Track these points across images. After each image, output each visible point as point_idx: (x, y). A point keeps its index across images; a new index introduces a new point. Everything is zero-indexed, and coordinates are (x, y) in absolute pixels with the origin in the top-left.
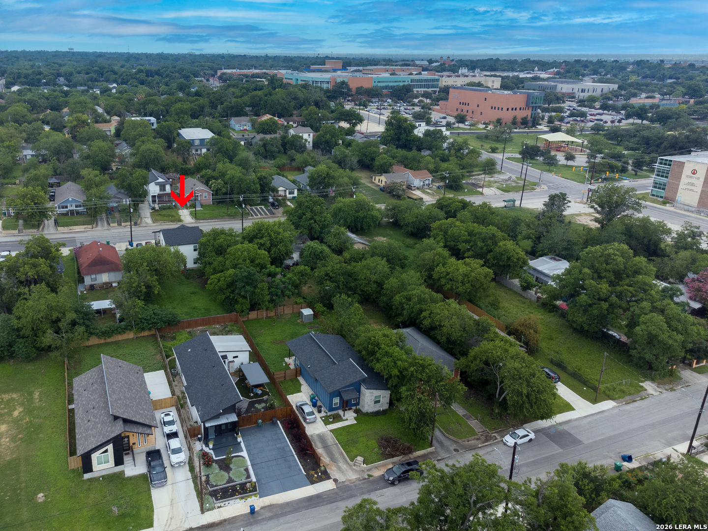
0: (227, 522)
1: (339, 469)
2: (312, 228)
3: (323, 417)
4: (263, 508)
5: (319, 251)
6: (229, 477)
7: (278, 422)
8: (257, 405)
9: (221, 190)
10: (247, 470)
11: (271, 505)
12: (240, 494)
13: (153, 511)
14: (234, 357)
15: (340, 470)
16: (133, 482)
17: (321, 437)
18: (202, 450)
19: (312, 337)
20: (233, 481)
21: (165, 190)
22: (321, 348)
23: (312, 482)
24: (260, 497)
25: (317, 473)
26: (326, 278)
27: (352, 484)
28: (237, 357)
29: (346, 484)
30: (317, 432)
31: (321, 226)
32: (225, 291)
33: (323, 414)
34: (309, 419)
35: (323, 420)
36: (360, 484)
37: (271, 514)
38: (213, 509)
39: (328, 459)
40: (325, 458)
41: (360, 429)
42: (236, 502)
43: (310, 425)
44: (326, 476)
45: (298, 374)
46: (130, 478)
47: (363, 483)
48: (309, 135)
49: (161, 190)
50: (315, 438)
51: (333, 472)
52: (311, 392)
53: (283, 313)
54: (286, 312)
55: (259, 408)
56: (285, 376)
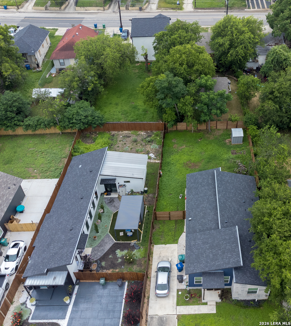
3: (181, 290)
5: (283, 57)
7: (127, 283)
8: (118, 251)
14: (125, 182)
17: (162, 323)
26: (270, 96)
28: (129, 182)
30: (161, 313)
33: (183, 286)
43: (158, 299)
45: (185, 217)
50: (155, 322)
53: (215, 128)
54: (218, 127)
55: (118, 256)
56: (170, 217)
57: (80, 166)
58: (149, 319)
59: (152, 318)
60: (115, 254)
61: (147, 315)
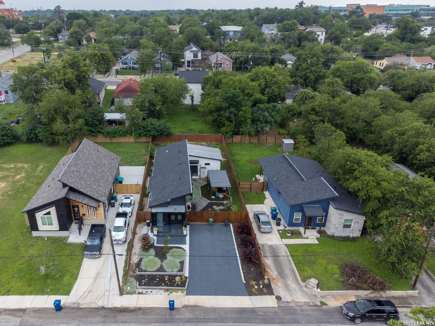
0: (141, 312)
1: (287, 287)
2: (308, 77)
3: (281, 230)
4: (185, 307)
6: (161, 265)
7: (231, 225)
8: (215, 207)
9: (239, 58)
10: (182, 263)
11: (195, 306)
12: (167, 285)
13: (76, 280)
14: (206, 164)
15: (287, 288)
16: (71, 248)
17: (273, 249)
18: (147, 234)
19: (285, 157)
20: (164, 271)
21: (197, 57)
22: (293, 166)
23: (250, 294)
24: (187, 294)
25: (258, 285)
27: (298, 308)
28: (209, 164)
29: (291, 305)
30: (270, 243)
31: (316, 76)
32: (214, 114)
33: (281, 227)
34: (264, 229)
35: (280, 233)
36: (308, 310)
37: (191, 316)
38: (134, 293)
39: (275, 273)
40: (272, 271)
41: (321, 251)
42: (159, 293)
43: (264, 235)
44: (268, 290)
45: (264, 189)
46: (71, 244)
47: (313, 310)
48: (322, 33)
49: (194, 57)
50: (267, 248)
51: (278, 288)
52: (274, 205)
53: (265, 141)
54: (268, 141)
55: (216, 209)
56: (251, 188)
57: (167, 151)
58: (261, 246)
59: (263, 246)
60: (213, 208)
61: (258, 244)
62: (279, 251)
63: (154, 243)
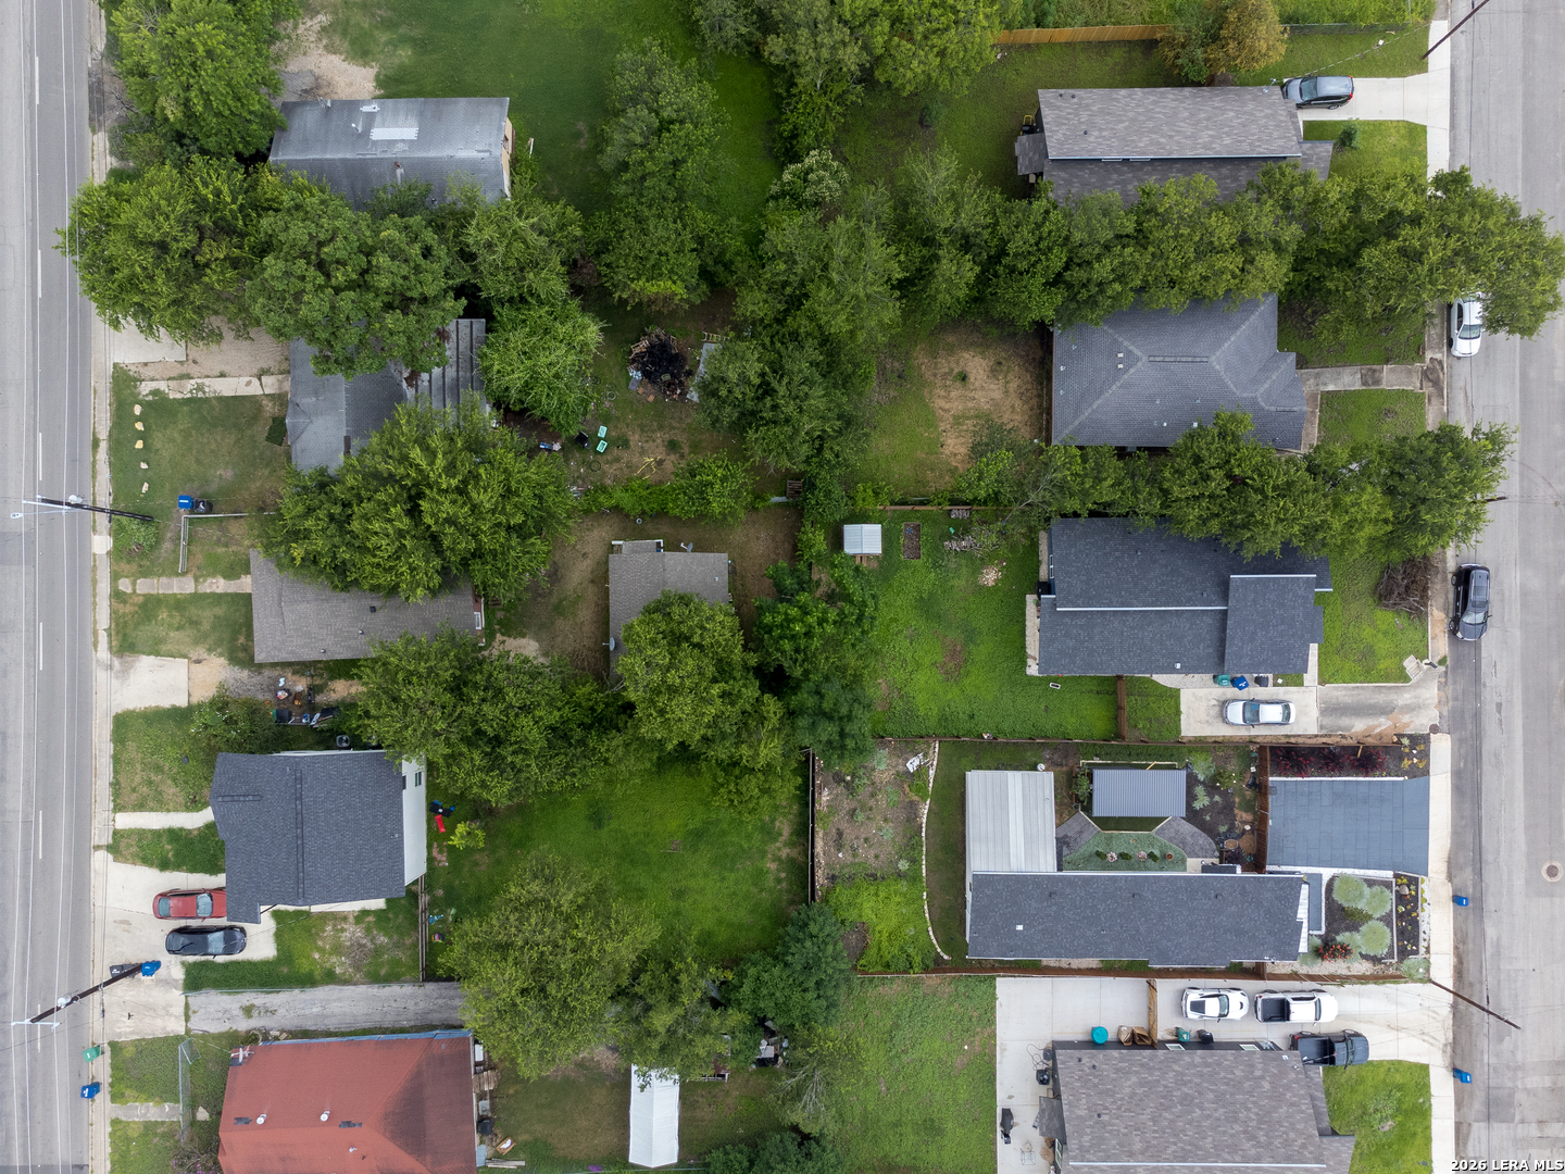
0: (1461, 946)
1: (1409, 709)
4: (1450, 878)
6: (1380, 919)
8: (1200, 806)
10: (1370, 883)
11: (1449, 862)
12: (1415, 908)
13: (1400, 1062)
15: (1413, 710)
17: (1329, 709)
20: (1389, 915)
23: (1426, 772)
24: (1426, 875)
25: (1410, 756)
27: (1451, 704)
29: (1445, 713)
30: (1314, 713)
35: (1286, 684)
36: (1454, 690)
37: (1469, 870)
38: (1427, 961)
39: (1382, 720)
40: (1380, 726)
42: (1426, 920)
43: (1294, 718)
44: (1420, 742)
47: (1455, 682)
50: (1327, 721)
51: (1419, 723)
55: (1207, 803)
57: (1019, 927)
58: (1324, 732)
59: (1322, 727)
60: (1204, 810)
61: (1316, 736)
62: (1334, 701)
63: (1320, 936)
